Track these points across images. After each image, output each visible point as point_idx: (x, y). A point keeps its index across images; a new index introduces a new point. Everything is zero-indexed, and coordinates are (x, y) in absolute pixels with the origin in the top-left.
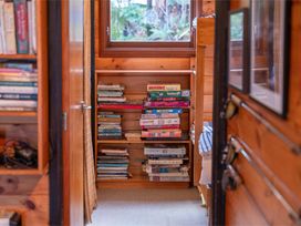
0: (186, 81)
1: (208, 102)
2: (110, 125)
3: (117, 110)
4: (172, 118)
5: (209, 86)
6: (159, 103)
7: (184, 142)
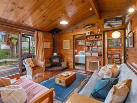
0: (120, 51)
1: (123, 54)
2: (110, 56)
3: (110, 54)
4: (118, 56)
5: (123, 52)
6: (116, 54)
7: (120, 58)
